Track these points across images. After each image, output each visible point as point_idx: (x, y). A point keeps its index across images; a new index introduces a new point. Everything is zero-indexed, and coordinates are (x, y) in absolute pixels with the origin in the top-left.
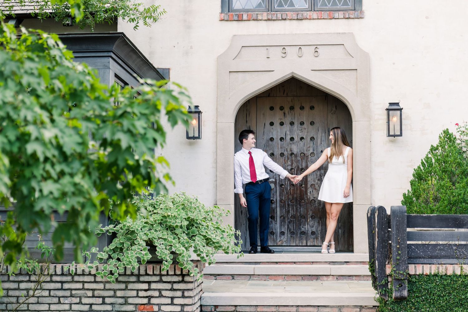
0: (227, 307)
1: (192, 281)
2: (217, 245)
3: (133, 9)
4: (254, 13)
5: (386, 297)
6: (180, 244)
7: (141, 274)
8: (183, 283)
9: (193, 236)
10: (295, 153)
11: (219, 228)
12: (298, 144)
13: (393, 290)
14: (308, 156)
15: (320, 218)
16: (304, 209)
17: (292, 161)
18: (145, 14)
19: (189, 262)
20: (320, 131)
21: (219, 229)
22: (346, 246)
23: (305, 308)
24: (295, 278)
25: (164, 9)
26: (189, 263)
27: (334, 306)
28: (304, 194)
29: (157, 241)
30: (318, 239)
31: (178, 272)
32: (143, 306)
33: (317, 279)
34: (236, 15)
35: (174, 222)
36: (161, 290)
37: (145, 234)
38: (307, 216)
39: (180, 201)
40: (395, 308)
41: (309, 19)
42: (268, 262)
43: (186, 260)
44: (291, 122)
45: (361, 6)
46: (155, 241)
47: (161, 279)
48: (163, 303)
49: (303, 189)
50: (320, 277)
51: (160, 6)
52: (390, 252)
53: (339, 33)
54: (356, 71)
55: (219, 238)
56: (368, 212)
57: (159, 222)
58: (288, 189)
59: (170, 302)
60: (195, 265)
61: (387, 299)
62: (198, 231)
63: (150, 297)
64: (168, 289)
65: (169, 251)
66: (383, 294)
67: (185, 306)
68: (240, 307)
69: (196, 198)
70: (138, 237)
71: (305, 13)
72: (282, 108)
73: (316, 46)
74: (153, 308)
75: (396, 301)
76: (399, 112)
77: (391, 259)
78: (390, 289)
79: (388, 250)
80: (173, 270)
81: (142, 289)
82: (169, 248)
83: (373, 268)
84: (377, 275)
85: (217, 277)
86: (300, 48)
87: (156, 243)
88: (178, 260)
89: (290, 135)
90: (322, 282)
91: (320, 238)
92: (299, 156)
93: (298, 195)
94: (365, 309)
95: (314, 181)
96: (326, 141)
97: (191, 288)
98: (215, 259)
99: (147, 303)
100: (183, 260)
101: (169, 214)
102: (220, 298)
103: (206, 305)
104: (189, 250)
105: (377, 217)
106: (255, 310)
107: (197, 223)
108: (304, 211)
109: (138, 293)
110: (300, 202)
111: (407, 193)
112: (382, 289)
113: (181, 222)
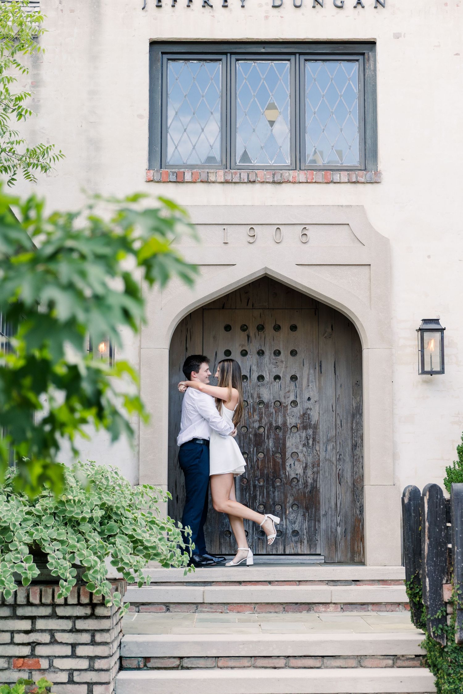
0: (166, 660)
1: (109, 614)
2: (151, 551)
3: (8, 150)
4: (203, 170)
5: (443, 640)
6: (88, 550)
7: (18, 603)
8: (93, 619)
9: (110, 536)
10: (266, 401)
11: (154, 522)
12: (270, 387)
13: (456, 628)
14: (287, 406)
15: (307, 509)
16: (281, 494)
17: (260, 414)
18: (28, 160)
19: (104, 582)
20: (307, 365)
21: (154, 524)
22: (349, 555)
23: (300, 660)
24: (271, 609)
25: (60, 151)
26: (105, 584)
27: (349, 656)
28: (281, 468)
29: (49, 545)
30: (303, 542)
31: (85, 600)
32: (22, 659)
33: (309, 610)
34: (173, 173)
35: (79, 511)
36: (53, 632)
37: (27, 532)
38: (285, 506)
39: (89, 475)
40: (459, 660)
41: (292, 183)
42: (225, 582)
43: (99, 577)
44: (260, 350)
45: (375, 164)
46: (46, 544)
47: (54, 612)
48: (57, 655)
49: (280, 461)
50: (314, 606)
51: (54, 145)
52: (450, 563)
53: (342, 206)
54: (367, 267)
55: (157, 540)
56: (404, 495)
57: (53, 511)
58: (255, 460)
59: (69, 653)
60: (114, 587)
61: (445, 644)
62: (120, 527)
63: (33, 645)
64: (67, 630)
65: (69, 561)
66: (438, 634)
67: (96, 660)
68: (189, 659)
69: (115, 471)
70: (15, 538)
71: (286, 173)
72: (244, 328)
73: (305, 226)
74: (40, 663)
75: (460, 647)
76: (438, 335)
77: (453, 575)
78: (451, 627)
79: (446, 559)
80: (76, 595)
81: (20, 629)
82: (70, 558)
83: (413, 590)
84: (429, 603)
85: (140, 608)
86: (278, 228)
87: (48, 548)
88: (85, 578)
89: (257, 371)
90: (317, 615)
91: (306, 542)
92: (272, 407)
93: (270, 470)
94: (401, 661)
95: (297, 448)
96: (315, 382)
97: (107, 628)
98: (150, 576)
99: (29, 654)
100: (94, 577)
101: (70, 497)
102: (154, 644)
103: (129, 657)
104: (103, 561)
105: (428, 502)
106: (214, 664)
107: (116, 514)
108: (281, 497)
109: (12, 638)
110: (274, 482)
111: (452, 467)
112: (437, 627)
113: (91, 511)
